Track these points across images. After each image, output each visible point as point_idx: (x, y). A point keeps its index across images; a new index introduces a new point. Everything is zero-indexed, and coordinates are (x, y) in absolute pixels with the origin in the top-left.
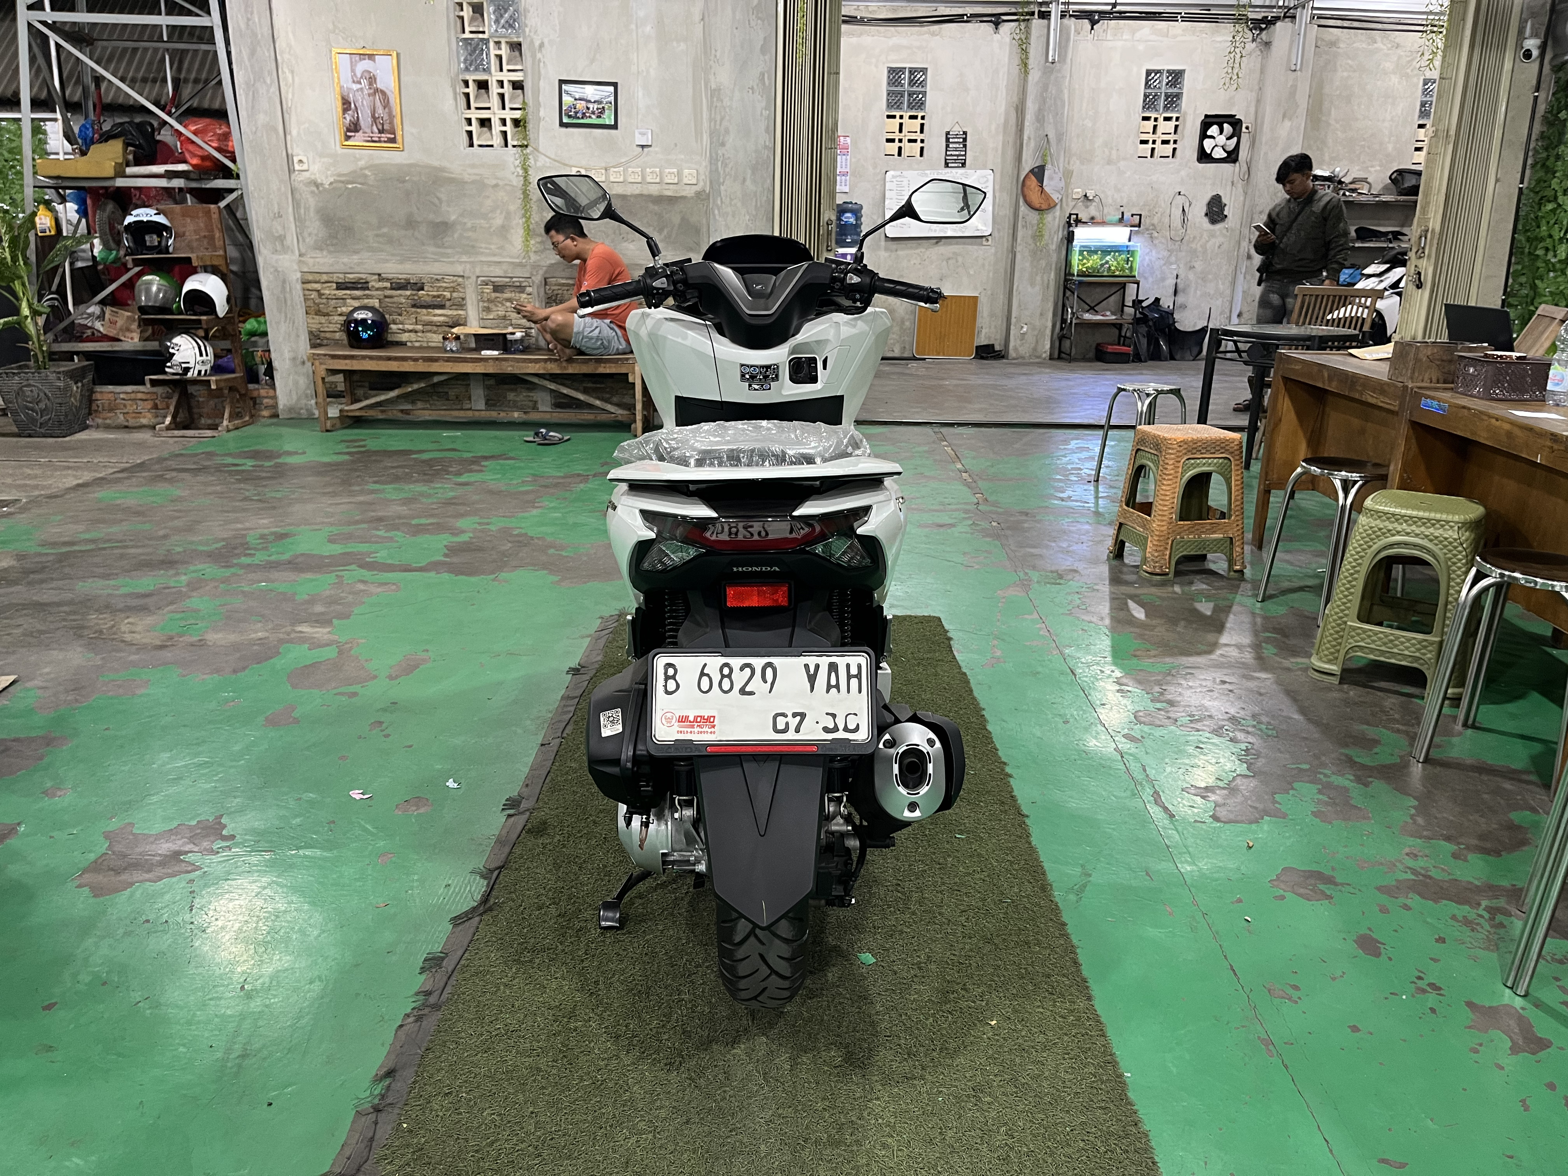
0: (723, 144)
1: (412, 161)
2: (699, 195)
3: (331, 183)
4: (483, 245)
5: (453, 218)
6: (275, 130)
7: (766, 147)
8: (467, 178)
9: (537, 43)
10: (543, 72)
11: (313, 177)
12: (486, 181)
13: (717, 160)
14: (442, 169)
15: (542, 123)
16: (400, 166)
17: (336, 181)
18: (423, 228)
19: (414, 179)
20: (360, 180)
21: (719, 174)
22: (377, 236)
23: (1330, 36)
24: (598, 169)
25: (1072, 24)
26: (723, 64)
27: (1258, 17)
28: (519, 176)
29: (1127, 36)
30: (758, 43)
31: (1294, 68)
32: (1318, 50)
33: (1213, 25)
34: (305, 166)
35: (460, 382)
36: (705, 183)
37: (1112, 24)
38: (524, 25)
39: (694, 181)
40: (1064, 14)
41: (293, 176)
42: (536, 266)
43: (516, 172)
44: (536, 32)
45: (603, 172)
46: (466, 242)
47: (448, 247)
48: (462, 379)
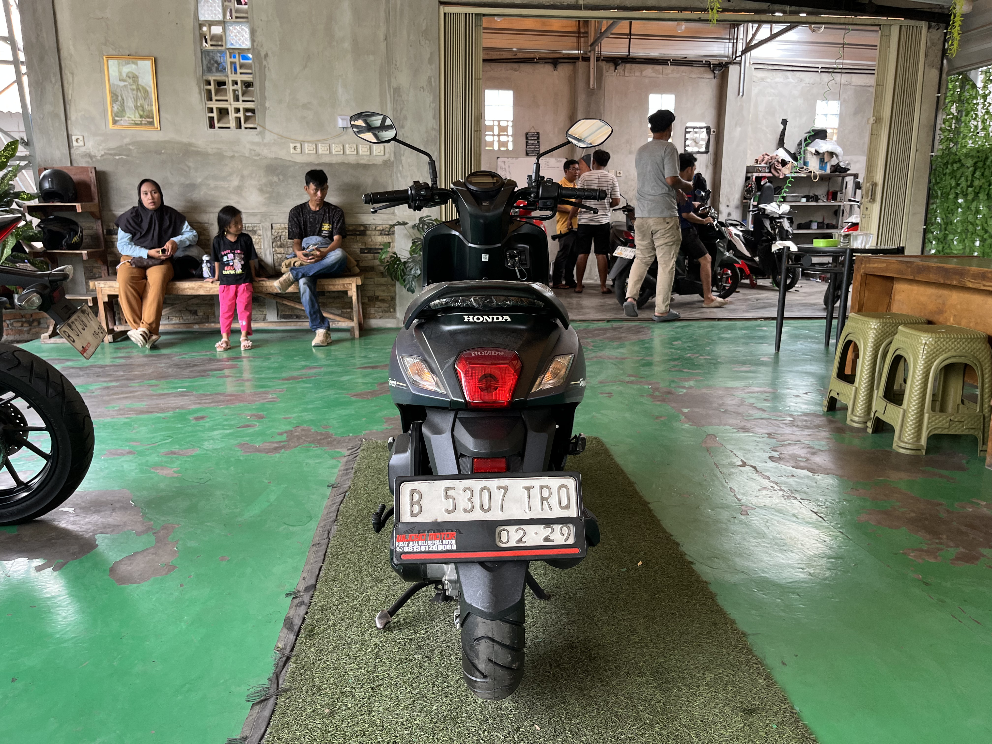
0: (403, 127)
1: (166, 139)
2: (387, 163)
3: (102, 156)
4: (223, 201)
5: (199, 180)
6: (57, 116)
7: (433, 129)
8: (210, 151)
9: (263, 54)
10: (267, 74)
11: (88, 151)
12: (225, 154)
14: (190, 145)
15: (267, 112)
16: (157, 143)
17: (106, 154)
18: (176, 188)
19: (168, 151)
20: (125, 153)
23: (760, 74)
24: (310, 145)
25: (604, 65)
26: (401, 71)
27: (717, 63)
28: (251, 150)
29: (638, 74)
30: (427, 56)
31: (741, 94)
32: (754, 83)
33: (690, 68)
34: (81, 143)
35: (206, 302)
36: (390, 154)
37: (628, 66)
38: (253, 41)
39: (382, 153)
40: (598, 59)
41: (72, 151)
42: (264, 215)
43: (248, 146)
44: (262, 46)
45: (314, 147)
46: (210, 198)
47: (196, 202)
48: (208, 299)
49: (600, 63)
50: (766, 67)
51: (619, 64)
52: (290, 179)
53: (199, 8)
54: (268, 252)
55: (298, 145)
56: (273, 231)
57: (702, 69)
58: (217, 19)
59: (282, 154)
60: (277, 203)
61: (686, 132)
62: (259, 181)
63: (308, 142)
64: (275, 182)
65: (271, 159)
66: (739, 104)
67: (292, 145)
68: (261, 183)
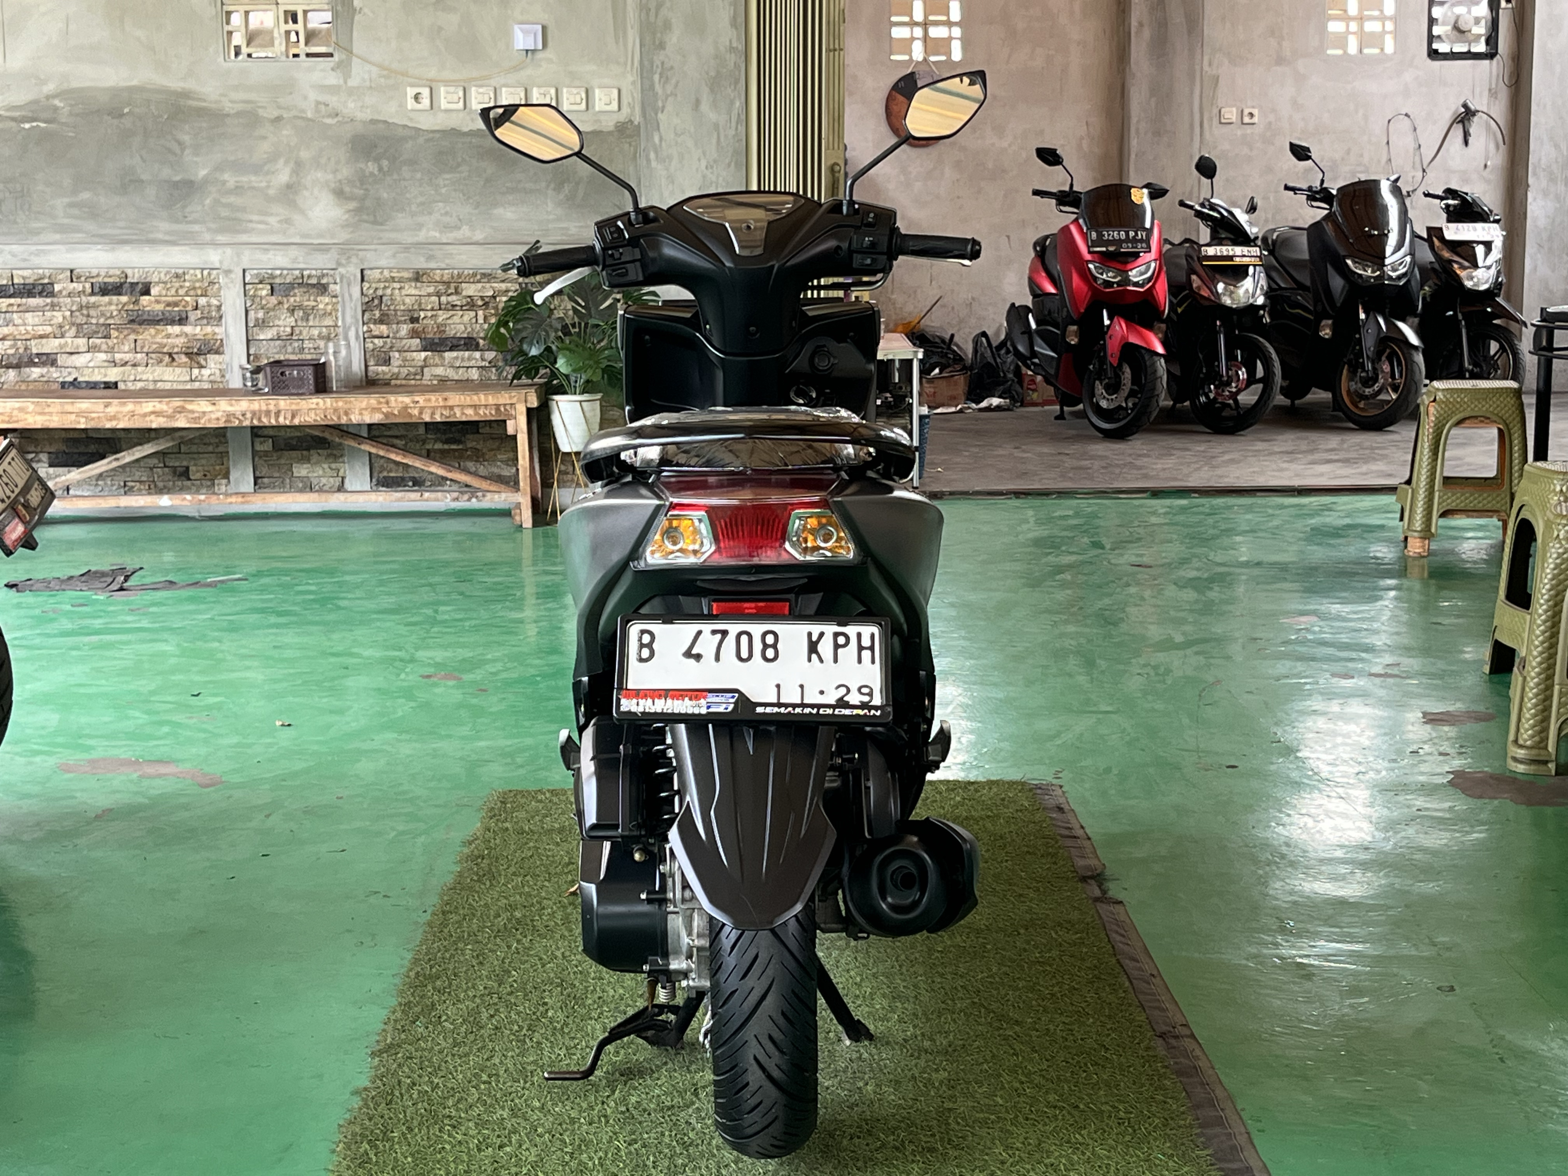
0: (662, 46)
1: (135, 82)
2: (625, 130)
4: (255, 218)
5: (203, 173)
7: (732, 49)
8: (229, 107)
12: (261, 112)
13: (652, 72)
14: (186, 95)
15: (357, 18)
16: (116, 92)
17: (2, 118)
18: (151, 192)
19: (137, 110)
20: (44, 115)
21: (656, 95)
22: (71, 205)
24: (452, 89)
28: (318, 103)
35: (210, 448)
36: (633, 109)
39: (614, 106)
42: (346, 250)
43: (313, 96)
45: (461, 94)
46: (224, 213)
47: (195, 222)
48: (214, 440)
52: (405, 168)
54: (352, 334)
55: (425, 92)
56: (366, 285)
59: (390, 112)
60: (375, 222)
62: (335, 172)
63: (447, 83)
64: (372, 174)
65: (364, 122)
67: (411, 92)
68: (339, 177)
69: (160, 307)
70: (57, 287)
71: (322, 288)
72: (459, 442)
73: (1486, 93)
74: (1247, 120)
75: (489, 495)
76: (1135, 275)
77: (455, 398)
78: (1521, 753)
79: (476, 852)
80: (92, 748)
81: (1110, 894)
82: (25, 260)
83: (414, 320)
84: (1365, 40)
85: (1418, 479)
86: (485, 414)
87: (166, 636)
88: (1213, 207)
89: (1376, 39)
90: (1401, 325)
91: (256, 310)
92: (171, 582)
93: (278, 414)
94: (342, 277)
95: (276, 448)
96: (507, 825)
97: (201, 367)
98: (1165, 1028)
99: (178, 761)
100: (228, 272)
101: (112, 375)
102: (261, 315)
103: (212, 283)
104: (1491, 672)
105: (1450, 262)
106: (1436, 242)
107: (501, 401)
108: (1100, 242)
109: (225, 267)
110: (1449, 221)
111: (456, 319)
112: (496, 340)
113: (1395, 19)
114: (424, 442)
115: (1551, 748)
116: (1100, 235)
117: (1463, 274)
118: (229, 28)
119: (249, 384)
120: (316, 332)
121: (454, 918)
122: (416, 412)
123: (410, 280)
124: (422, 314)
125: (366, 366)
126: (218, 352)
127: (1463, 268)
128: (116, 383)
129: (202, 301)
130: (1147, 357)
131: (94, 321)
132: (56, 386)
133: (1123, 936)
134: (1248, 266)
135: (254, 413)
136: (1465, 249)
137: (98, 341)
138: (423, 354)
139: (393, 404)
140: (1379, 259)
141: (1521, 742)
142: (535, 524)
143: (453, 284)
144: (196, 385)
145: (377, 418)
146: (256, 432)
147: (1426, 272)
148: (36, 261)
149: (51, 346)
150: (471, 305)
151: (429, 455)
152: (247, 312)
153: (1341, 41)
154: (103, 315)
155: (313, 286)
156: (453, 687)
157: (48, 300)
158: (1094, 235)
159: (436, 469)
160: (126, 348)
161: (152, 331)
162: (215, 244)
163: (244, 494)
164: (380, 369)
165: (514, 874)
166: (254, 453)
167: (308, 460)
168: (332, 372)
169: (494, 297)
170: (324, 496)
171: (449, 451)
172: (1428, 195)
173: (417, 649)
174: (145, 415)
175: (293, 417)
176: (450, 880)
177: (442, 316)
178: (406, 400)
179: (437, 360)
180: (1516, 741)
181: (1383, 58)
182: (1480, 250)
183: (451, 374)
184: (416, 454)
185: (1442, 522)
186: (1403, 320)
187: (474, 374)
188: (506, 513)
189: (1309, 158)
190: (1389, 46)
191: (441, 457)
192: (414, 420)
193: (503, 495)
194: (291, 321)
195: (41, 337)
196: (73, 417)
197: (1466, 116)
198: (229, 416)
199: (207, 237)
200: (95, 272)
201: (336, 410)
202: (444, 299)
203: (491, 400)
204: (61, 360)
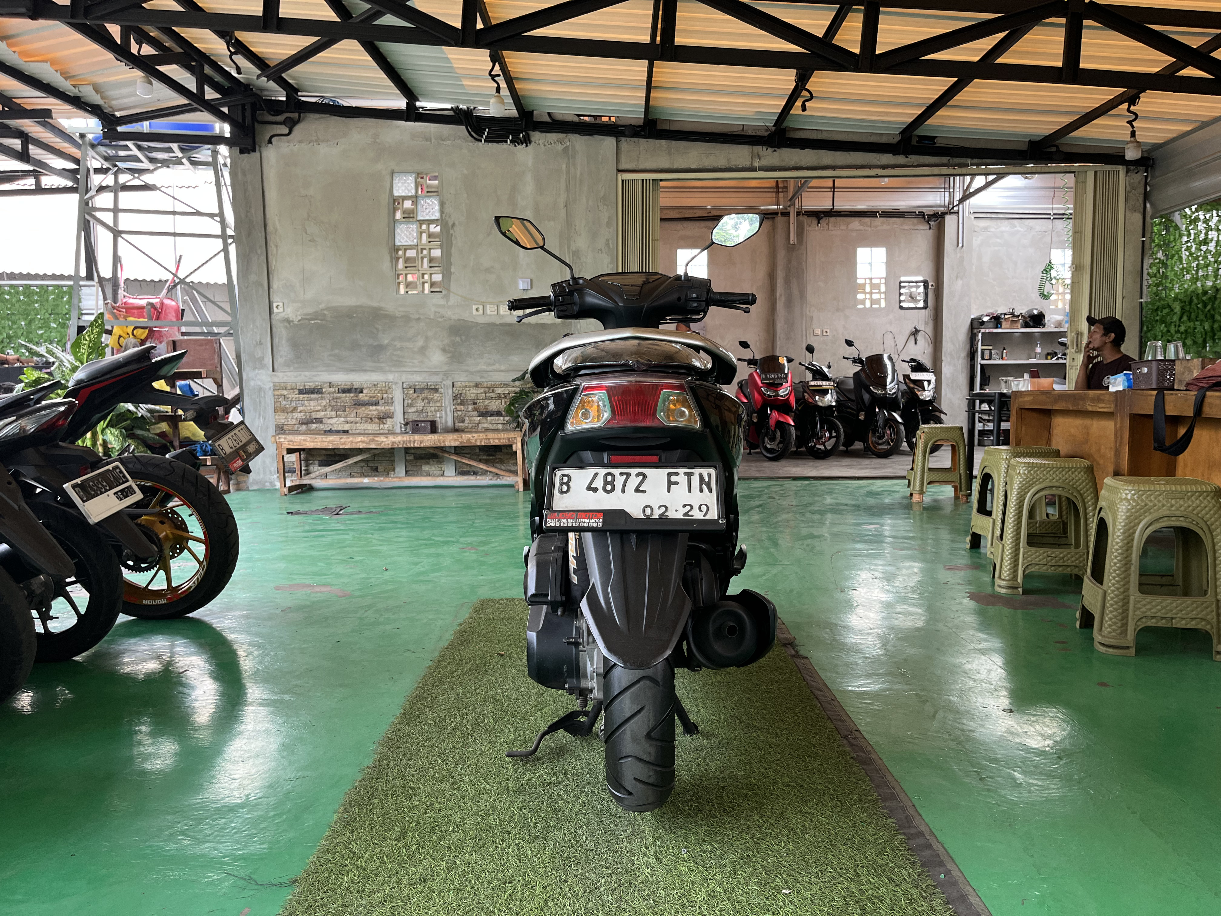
1: (358, 304)
3: (299, 321)
4: (408, 360)
5: (386, 342)
6: (261, 285)
8: (398, 314)
9: (450, 224)
10: (454, 242)
11: (286, 317)
12: (411, 316)
14: (380, 309)
15: (452, 276)
16: (349, 307)
17: (303, 319)
18: (364, 349)
19: (359, 315)
20: (320, 317)
22: (331, 355)
23: (983, 224)
24: (492, 306)
25: (804, 219)
26: (580, 235)
27: (932, 213)
28: (435, 312)
29: (843, 227)
30: (605, 220)
31: (960, 245)
32: (975, 233)
33: (902, 219)
34: (281, 310)
35: (387, 459)
37: (832, 219)
38: (442, 212)
40: (798, 214)
41: (273, 316)
42: (446, 374)
43: (433, 309)
44: (450, 217)
45: (496, 308)
46: (396, 358)
47: (382, 362)
48: (389, 455)
49: (801, 217)
50: (989, 216)
51: (822, 218)
52: (472, 339)
53: (394, 185)
54: (448, 410)
55: (481, 307)
56: (455, 389)
57: (915, 220)
58: (410, 194)
59: (465, 316)
60: (459, 362)
61: (900, 287)
62: (442, 341)
63: (490, 303)
64: (458, 342)
65: (454, 320)
66: (959, 255)
67: (475, 307)
68: (444, 343)
69: (367, 398)
70: (324, 390)
71: (436, 390)
72: (493, 455)
73: (924, 323)
74: (825, 334)
75: (505, 478)
76: (782, 392)
77: (491, 435)
78: (1003, 583)
79: (463, 629)
80: (295, 579)
81: (801, 653)
82: (310, 378)
83: (475, 404)
84: (873, 302)
85: (917, 467)
86: (503, 442)
87: (349, 532)
88: (813, 365)
89: (878, 301)
90: (894, 414)
91: (408, 400)
92: (360, 512)
93: (414, 442)
94: (444, 385)
95: (415, 458)
96: (482, 615)
97: (384, 424)
98: (846, 733)
99: (333, 585)
100: (396, 383)
101: (346, 427)
102: (410, 401)
103: (389, 388)
104: (971, 548)
105: (913, 388)
106: (907, 381)
107: (510, 436)
108: (767, 378)
109: (395, 381)
110: (912, 371)
111: (493, 403)
112: (509, 412)
113: (885, 293)
114: (478, 456)
115: (1020, 579)
116: (766, 376)
117: (919, 393)
118: (399, 281)
119: (403, 429)
120: (433, 409)
121: (444, 663)
122: (474, 441)
123: (473, 386)
124: (478, 401)
125: (454, 423)
126: (391, 417)
127: (920, 391)
128: (348, 431)
129: (385, 396)
130: (787, 426)
131: (339, 404)
132: (322, 432)
133: (811, 677)
134: (828, 390)
135: (404, 442)
136: (919, 383)
137: (340, 413)
138: (479, 418)
139: (464, 438)
140: (884, 386)
141: (1003, 577)
142: (524, 490)
143: (491, 388)
144: (382, 431)
145: (457, 444)
146: (407, 450)
147: (904, 393)
148: (315, 379)
149: (320, 415)
150: (499, 397)
151: (480, 461)
152: (404, 400)
153: (863, 302)
154: (343, 401)
155: (432, 389)
156: (474, 553)
157: (320, 396)
158: (764, 376)
159: (482, 466)
160: (352, 416)
161: (364, 408)
162: (391, 372)
163: (400, 478)
164: (460, 424)
165: (481, 641)
166: (406, 461)
167: (428, 463)
168: (439, 426)
169: (509, 394)
170: (434, 478)
171: (489, 459)
172: (903, 361)
173: (460, 537)
174: (357, 442)
175: (421, 443)
176: (446, 644)
177: (487, 402)
178: (470, 436)
179: (485, 421)
180: (1000, 577)
181: (880, 309)
182: (926, 384)
183: (490, 426)
184: (475, 460)
185: (929, 486)
186: (895, 412)
187: (500, 427)
188: (512, 486)
189: (853, 345)
190: (883, 304)
191: (486, 462)
192: (472, 445)
193: (511, 478)
194: (423, 404)
195: (317, 411)
196: (326, 443)
197: (915, 332)
198: (393, 443)
199: (387, 368)
200: (340, 383)
201: (439, 440)
202: (487, 395)
203: (506, 436)
204: (325, 421)
